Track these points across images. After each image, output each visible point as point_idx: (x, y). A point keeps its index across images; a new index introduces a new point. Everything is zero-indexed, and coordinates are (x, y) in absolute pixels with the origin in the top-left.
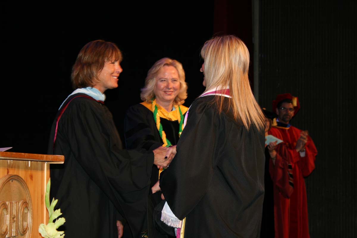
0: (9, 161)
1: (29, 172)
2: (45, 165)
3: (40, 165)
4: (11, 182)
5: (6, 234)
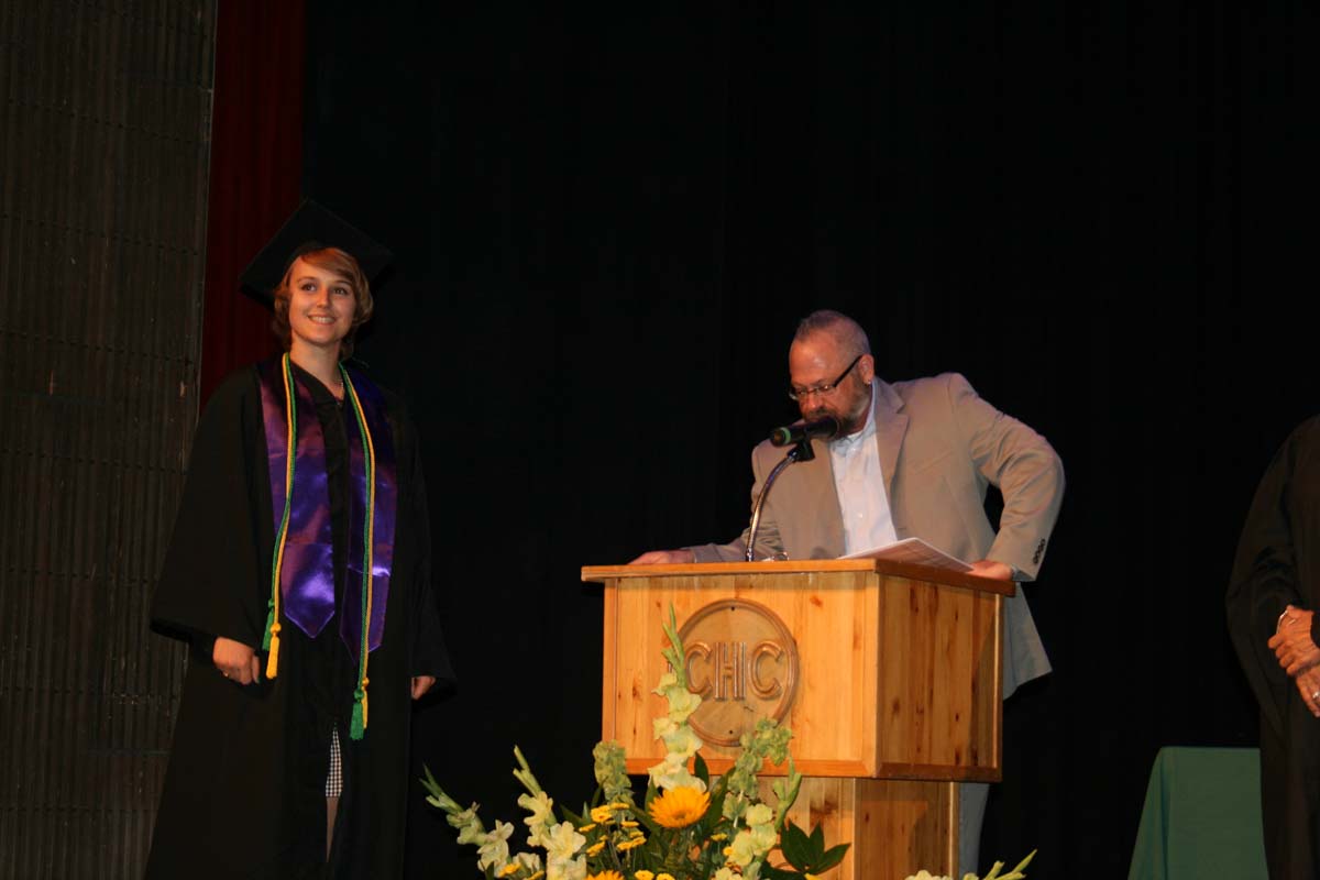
2: (868, 577)
3: (847, 579)
4: (729, 610)
5: (709, 695)
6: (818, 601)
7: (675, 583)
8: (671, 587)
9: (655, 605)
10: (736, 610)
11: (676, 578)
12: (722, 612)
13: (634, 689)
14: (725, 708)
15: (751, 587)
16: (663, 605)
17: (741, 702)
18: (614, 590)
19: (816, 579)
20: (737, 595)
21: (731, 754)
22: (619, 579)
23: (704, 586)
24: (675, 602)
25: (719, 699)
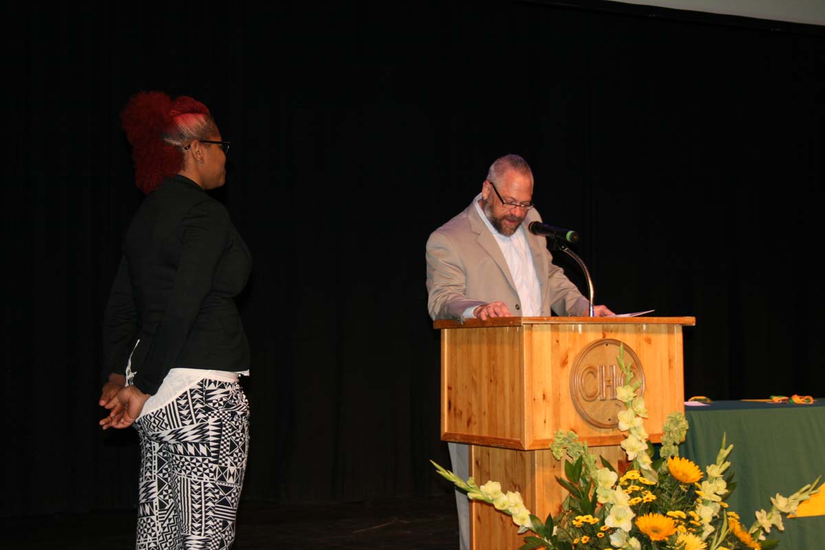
0: (605, 325)
1: (644, 335)
2: (675, 327)
3: (664, 327)
4: (605, 345)
5: (597, 397)
6: (649, 341)
7: (567, 328)
8: (565, 330)
9: (555, 342)
10: (609, 345)
11: (568, 325)
12: (601, 347)
13: (544, 396)
14: (604, 405)
15: (611, 331)
16: (560, 343)
17: (614, 401)
18: (530, 332)
19: (647, 328)
20: (604, 336)
21: (603, 433)
22: (532, 324)
23: (584, 330)
24: (567, 340)
25: (601, 400)
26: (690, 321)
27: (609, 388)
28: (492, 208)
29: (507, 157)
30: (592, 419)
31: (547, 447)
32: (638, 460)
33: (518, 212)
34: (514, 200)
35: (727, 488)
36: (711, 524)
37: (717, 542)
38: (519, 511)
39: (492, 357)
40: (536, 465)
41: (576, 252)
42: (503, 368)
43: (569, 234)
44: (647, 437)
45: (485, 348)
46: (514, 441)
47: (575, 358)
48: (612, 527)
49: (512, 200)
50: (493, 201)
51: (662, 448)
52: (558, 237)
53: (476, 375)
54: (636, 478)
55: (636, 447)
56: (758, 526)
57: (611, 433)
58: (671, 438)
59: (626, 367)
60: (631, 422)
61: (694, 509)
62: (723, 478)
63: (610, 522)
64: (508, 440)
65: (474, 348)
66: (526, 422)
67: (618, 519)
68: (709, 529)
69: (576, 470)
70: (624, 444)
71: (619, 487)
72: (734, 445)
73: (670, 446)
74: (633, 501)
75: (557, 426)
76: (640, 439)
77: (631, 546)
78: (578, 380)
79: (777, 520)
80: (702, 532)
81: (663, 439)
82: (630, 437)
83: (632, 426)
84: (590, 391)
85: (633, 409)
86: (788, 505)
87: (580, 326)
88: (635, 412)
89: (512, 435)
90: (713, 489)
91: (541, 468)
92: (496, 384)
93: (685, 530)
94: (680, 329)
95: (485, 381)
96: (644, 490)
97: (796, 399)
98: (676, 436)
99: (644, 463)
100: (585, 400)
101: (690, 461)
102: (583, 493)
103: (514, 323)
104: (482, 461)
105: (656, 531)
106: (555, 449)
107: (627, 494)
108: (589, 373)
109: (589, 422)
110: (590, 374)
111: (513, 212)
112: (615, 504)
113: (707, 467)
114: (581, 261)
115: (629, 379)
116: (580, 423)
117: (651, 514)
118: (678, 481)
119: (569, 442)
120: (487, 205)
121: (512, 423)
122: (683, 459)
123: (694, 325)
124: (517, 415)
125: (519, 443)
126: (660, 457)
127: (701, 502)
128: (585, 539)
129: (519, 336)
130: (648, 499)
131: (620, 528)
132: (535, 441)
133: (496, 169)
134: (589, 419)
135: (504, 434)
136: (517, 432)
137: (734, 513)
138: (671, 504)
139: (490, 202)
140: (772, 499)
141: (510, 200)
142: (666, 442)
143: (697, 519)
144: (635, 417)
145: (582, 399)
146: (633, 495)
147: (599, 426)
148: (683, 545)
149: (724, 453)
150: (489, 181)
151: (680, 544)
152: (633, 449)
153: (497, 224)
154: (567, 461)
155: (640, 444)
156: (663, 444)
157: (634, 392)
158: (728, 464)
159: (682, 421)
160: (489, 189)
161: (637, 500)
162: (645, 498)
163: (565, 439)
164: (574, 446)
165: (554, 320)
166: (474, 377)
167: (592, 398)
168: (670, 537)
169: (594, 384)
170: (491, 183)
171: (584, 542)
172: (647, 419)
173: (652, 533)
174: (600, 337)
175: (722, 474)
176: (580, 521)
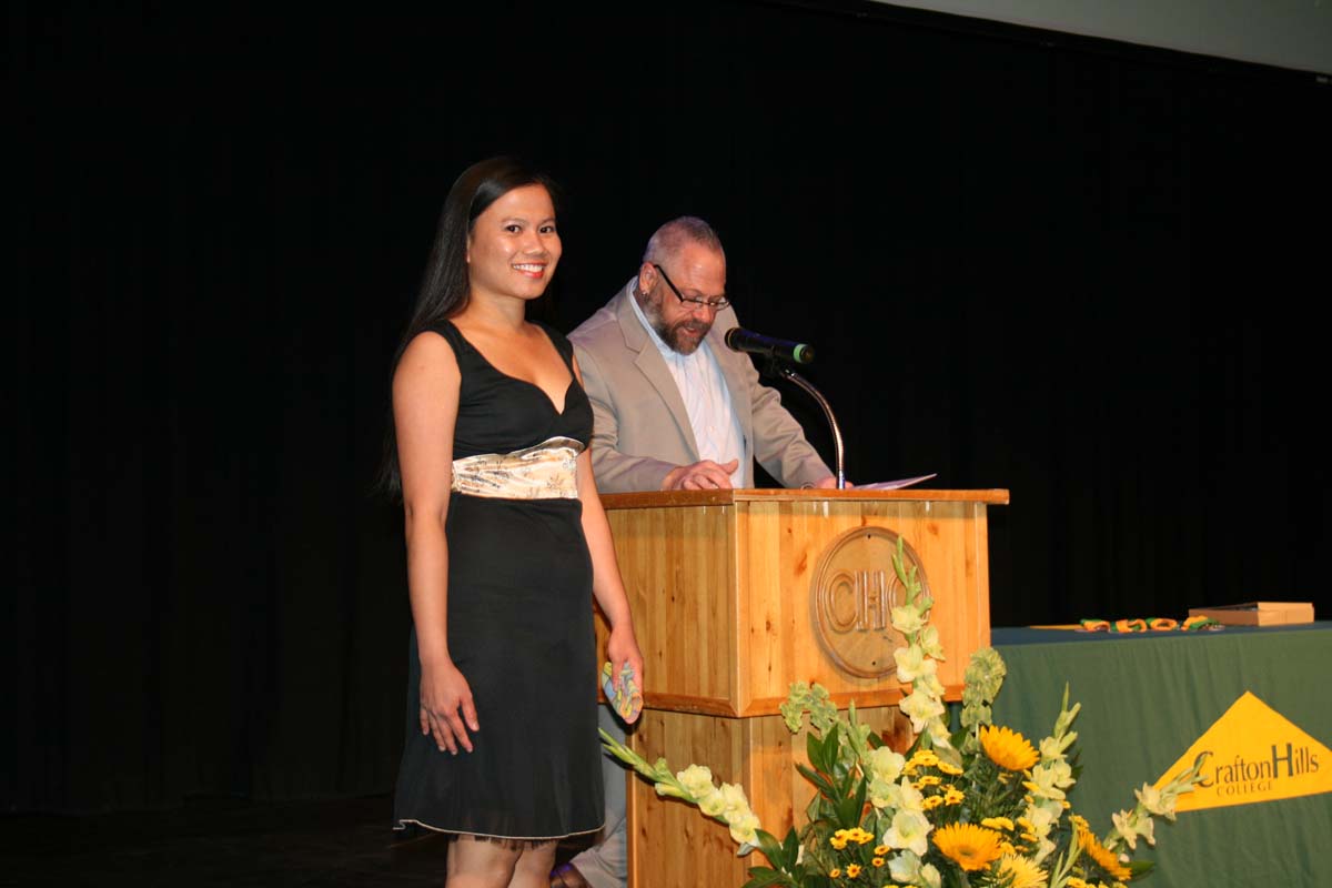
0: (866, 503)
1: (927, 521)
2: (976, 506)
3: (958, 508)
4: (867, 538)
5: (854, 626)
6: (934, 530)
7: (805, 508)
8: (802, 513)
9: (786, 532)
10: (872, 538)
11: (805, 503)
12: (858, 541)
13: (768, 623)
14: (866, 639)
15: (876, 514)
16: (794, 533)
17: (880, 634)
18: (745, 515)
19: (932, 508)
20: (864, 523)
21: (864, 686)
22: (749, 502)
23: (832, 512)
24: (805, 529)
25: (861, 631)
26: (1001, 496)
27: (873, 612)
28: (660, 308)
29: (679, 221)
30: (846, 663)
31: (773, 712)
32: (929, 731)
33: (704, 314)
34: (700, 294)
35: (1072, 777)
36: (1050, 837)
37: (1063, 867)
38: (743, 819)
39: (675, 557)
40: (751, 742)
41: (811, 380)
42: (696, 576)
43: (798, 349)
44: (942, 693)
45: (661, 543)
46: (718, 702)
47: (818, 559)
48: (894, 847)
49: (695, 294)
50: (662, 296)
51: (965, 711)
52: (778, 354)
53: (644, 588)
54: (933, 764)
55: (924, 710)
56: (1116, 837)
57: (876, 686)
58: (979, 693)
59: (907, 574)
60: (917, 668)
61: (1021, 813)
62: (1066, 760)
63: (891, 839)
64: (706, 701)
65: (641, 543)
66: (738, 669)
67: (905, 834)
68: (1047, 847)
69: (825, 752)
70: (905, 705)
71: (905, 780)
72: (1082, 704)
73: (978, 708)
74: (929, 803)
75: (789, 675)
76: (932, 695)
77: (924, 880)
78: (824, 595)
79: (1146, 827)
80: (1036, 851)
81: (967, 695)
82: (915, 691)
83: (919, 675)
84: (843, 616)
85: (920, 645)
86: (1162, 801)
87: (826, 504)
88: (923, 651)
89: (712, 690)
90: (1050, 780)
91: (760, 748)
92: (683, 603)
93: (1012, 850)
94: (984, 509)
95: (661, 600)
96: (944, 783)
97: (1123, 626)
98: (987, 690)
99: (940, 736)
100: (834, 630)
101: (1014, 733)
102: (839, 789)
103: (718, 499)
104: (649, 735)
105: (967, 853)
106: (790, 714)
107: (917, 792)
108: (841, 584)
109: (842, 669)
110: (842, 588)
111: (697, 316)
112: (900, 808)
113: (1041, 742)
114: (819, 395)
115: (913, 595)
116: (826, 670)
117: (957, 824)
118: (999, 766)
119: (814, 704)
120: (651, 304)
121: (714, 671)
122: (1004, 728)
123: (1007, 502)
124: (722, 656)
125: (726, 705)
126: (961, 727)
127: (1032, 800)
128: (853, 870)
129: (727, 522)
130: (953, 798)
131: (908, 850)
132: (755, 704)
133: (663, 244)
134: (842, 663)
135: (699, 688)
136: (722, 684)
137: (1080, 817)
138: (986, 806)
139: (656, 298)
140: (1137, 793)
141: (691, 294)
142: (970, 701)
143: (1031, 830)
144: (924, 658)
145: (830, 627)
146: (926, 792)
147: (858, 674)
148: (1010, 875)
149: (1067, 717)
150: (651, 262)
151: (1005, 875)
152: (920, 714)
153: (669, 335)
154: (809, 734)
155: (932, 704)
156: (965, 704)
157: (921, 616)
158: (1072, 736)
159: (995, 664)
160: (652, 277)
161: (933, 801)
162: (947, 797)
163: (807, 698)
164: (820, 709)
165: (783, 495)
166: (642, 593)
167: (846, 626)
168: (990, 862)
169: (849, 604)
170: (655, 266)
171: (852, 875)
172: (943, 662)
173: (963, 857)
174: (858, 523)
175: (1064, 752)
176: (845, 840)
